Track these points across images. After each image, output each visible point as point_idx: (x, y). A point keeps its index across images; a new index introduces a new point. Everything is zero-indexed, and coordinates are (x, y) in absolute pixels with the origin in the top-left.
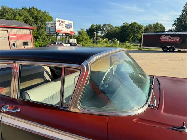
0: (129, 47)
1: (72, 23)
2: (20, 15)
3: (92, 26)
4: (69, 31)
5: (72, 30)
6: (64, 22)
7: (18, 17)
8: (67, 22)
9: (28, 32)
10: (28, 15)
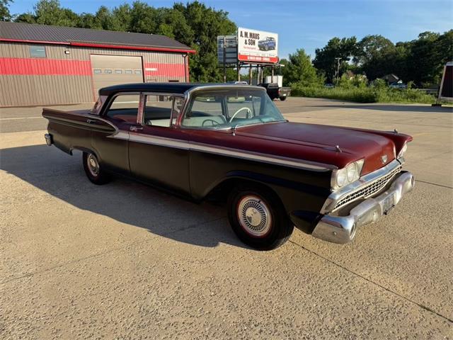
0: (414, 97)
1: (275, 36)
2: (168, 22)
3: (331, 43)
4: (268, 55)
5: (273, 53)
6: (257, 36)
7: (163, 26)
8: (264, 36)
9: (179, 60)
10: (184, 22)
